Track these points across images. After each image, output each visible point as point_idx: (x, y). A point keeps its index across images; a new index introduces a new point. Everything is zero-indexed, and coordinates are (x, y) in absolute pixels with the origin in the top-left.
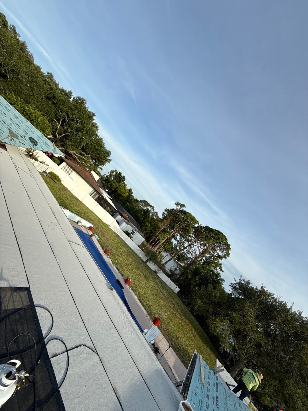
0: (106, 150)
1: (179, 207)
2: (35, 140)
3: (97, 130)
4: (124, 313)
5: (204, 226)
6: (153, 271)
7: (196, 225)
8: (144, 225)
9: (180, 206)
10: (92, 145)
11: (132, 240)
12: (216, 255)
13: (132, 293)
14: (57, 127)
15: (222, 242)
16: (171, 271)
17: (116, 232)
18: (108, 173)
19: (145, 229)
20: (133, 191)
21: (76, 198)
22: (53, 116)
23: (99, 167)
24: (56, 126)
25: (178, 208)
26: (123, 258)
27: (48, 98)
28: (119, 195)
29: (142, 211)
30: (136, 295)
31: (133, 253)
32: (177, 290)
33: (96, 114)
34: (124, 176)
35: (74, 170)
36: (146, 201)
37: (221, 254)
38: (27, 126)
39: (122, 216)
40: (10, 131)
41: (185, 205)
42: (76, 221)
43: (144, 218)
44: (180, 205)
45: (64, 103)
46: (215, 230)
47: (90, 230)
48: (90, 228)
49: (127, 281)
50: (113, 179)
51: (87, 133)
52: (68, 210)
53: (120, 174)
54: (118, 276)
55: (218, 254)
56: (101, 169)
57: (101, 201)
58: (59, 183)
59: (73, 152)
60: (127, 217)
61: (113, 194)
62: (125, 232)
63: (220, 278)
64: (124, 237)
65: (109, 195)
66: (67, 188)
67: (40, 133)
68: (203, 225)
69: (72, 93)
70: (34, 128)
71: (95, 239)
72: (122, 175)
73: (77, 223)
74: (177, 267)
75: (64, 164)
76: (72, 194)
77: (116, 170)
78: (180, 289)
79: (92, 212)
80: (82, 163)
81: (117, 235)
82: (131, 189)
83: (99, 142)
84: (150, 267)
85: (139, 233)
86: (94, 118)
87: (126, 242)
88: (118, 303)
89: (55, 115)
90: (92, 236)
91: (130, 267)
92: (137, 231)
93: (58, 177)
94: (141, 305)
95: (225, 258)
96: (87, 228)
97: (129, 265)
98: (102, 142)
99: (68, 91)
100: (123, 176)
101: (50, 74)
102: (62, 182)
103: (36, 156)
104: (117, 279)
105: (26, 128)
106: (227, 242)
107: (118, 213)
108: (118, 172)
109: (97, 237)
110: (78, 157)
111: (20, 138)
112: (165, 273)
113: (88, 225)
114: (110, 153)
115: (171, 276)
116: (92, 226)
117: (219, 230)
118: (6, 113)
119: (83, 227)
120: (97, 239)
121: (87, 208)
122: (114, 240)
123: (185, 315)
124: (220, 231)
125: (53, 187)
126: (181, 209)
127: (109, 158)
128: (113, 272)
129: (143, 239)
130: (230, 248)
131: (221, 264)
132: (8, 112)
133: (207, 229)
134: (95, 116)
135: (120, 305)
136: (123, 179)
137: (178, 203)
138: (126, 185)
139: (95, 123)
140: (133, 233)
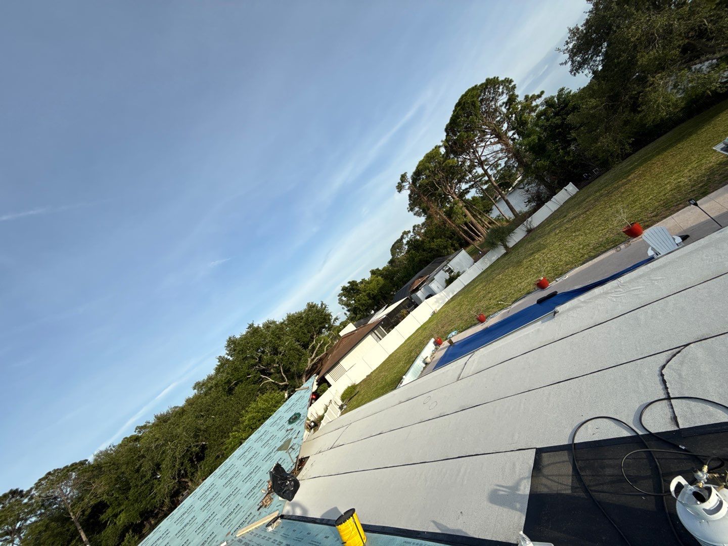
0: (305, 310)
1: (406, 185)
2: (292, 416)
3: (274, 322)
4: (606, 293)
5: (445, 134)
6: (526, 236)
7: (443, 150)
8: (437, 250)
9: (404, 184)
10: (298, 332)
11: (464, 272)
12: (507, 107)
13: (567, 276)
14: (272, 382)
15: (480, 96)
16: (529, 201)
17: (447, 300)
18: (343, 308)
19: (444, 249)
20: (374, 268)
21: (384, 363)
22: (256, 386)
23: (334, 323)
24: (269, 383)
25: (407, 187)
26: (495, 291)
27: (230, 391)
28: (381, 292)
29: (412, 253)
30: (572, 269)
31: (489, 272)
32: (571, 188)
33: (250, 323)
34: (349, 283)
35: (338, 363)
36: (393, 246)
37: (504, 98)
38: (272, 425)
39: (417, 289)
40: (280, 449)
41: (403, 173)
42: (424, 365)
43: (424, 250)
44: (402, 182)
45: (236, 369)
46: (454, 111)
47: (440, 345)
48: (437, 343)
49: (541, 286)
50: (353, 302)
51: (279, 338)
52: (404, 377)
53: (344, 289)
54: (531, 300)
55: (503, 103)
56: (336, 319)
57: (390, 323)
58: (358, 387)
59: (309, 362)
60: (421, 280)
61: (379, 303)
62: (447, 286)
63: (555, 99)
64: (457, 286)
65: (381, 309)
66: (367, 376)
67: (282, 409)
68: (443, 136)
69: (220, 357)
70: (275, 416)
71: (457, 337)
72: (347, 285)
73: (426, 364)
74: (523, 188)
75: (328, 377)
76: (377, 368)
77: (339, 296)
78: (571, 183)
79: (409, 338)
80: (327, 350)
81: (453, 299)
82: (371, 272)
83: (292, 320)
84: (517, 241)
85: (450, 260)
86: (256, 325)
87: (466, 284)
88: (584, 302)
89: (254, 384)
90: (451, 342)
91: (514, 279)
92: (448, 263)
93: (349, 388)
94: (594, 260)
95: (514, 87)
96: (436, 349)
97: (511, 280)
98: (293, 316)
99: (219, 362)
100: (349, 285)
101: (195, 386)
102: (358, 383)
103: (317, 418)
104: (536, 303)
105: (275, 426)
106: (480, 86)
107: (413, 296)
108: (342, 292)
109: (453, 333)
110: (317, 355)
111: (290, 437)
112: (534, 213)
113: (431, 346)
114: (311, 303)
115: (539, 201)
116: (433, 340)
117: (455, 104)
118: (254, 452)
119: (435, 355)
120: (458, 334)
121: (401, 345)
122: (460, 304)
123: (629, 172)
124: (458, 101)
125: (365, 396)
126: (411, 181)
127: (320, 306)
128: (522, 309)
129: (463, 253)
130: (495, 78)
131: (527, 97)
132: (253, 449)
133: (451, 128)
134: (253, 324)
135: (589, 299)
136: (353, 283)
137: (398, 186)
138: (363, 280)
139: (263, 325)
140: (450, 271)
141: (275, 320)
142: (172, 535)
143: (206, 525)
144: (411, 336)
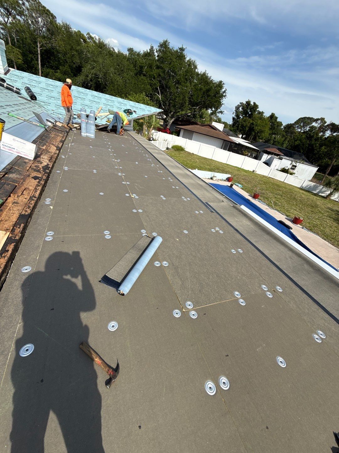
0: (215, 83)
3: (196, 67)
11: (296, 176)
13: (310, 233)
17: (267, 175)
18: (233, 113)
20: (276, 115)
21: (205, 158)
23: (218, 113)
28: (258, 132)
30: (317, 234)
33: (184, 47)
34: (254, 103)
35: (193, 132)
36: (305, 118)
39: (268, 153)
42: (210, 178)
47: (228, 181)
48: (228, 180)
49: (296, 221)
50: (242, 117)
52: (197, 169)
53: (248, 103)
58: (184, 152)
60: (277, 152)
61: (249, 135)
62: (280, 171)
64: (281, 177)
65: (245, 140)
66: (193, 153)
69: (153, 47)
71: (237, 188)
72: (252, 103)
73: (212, 178)
75: (182, 132)
76: (200, 156)
77: (241, 103)
79: (228, 165)
82: (272, 113)
83: (204, 78)
84: (338, 200)
85: (302, 163)
86: (185, 53)
87: (285, 182)
90: (232, 185)
92: (298, 162)
93: (181, 147)
96: (224, 180)
97: (297, 205)
98: (207, 77)
99: (149, 50)
100: (253, 104)
102: (186, 150)
104: (278, 220)
107: (262, 153)
108: (245, 103)
109: (239, 185)
113: (225, 176)
114: (222, 83)
116: (229, 176)
118: (99, 101)
119: (220, 181)
120: (241, 188)
125: (179, 157)
127: (223, 90)
128: (271, 214)
129: (314, 170)
132: (101, 100)
134: (184, 50)
136: (256, 106)
138: (263, 113)
139: (189, 60)
140: (294, 167)
141: (198, 67)
142: (40, 86)
143: (52, 99)
144: (231, 165)
